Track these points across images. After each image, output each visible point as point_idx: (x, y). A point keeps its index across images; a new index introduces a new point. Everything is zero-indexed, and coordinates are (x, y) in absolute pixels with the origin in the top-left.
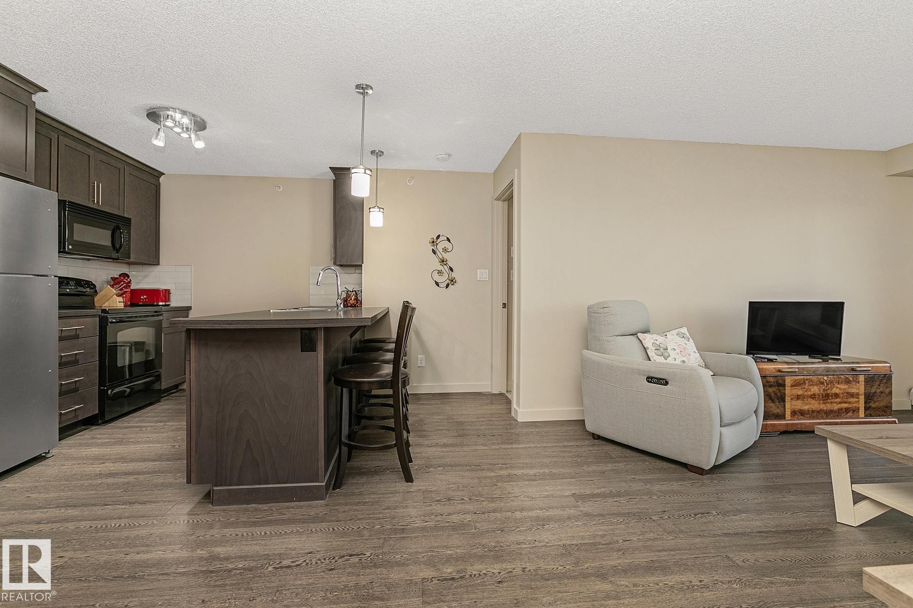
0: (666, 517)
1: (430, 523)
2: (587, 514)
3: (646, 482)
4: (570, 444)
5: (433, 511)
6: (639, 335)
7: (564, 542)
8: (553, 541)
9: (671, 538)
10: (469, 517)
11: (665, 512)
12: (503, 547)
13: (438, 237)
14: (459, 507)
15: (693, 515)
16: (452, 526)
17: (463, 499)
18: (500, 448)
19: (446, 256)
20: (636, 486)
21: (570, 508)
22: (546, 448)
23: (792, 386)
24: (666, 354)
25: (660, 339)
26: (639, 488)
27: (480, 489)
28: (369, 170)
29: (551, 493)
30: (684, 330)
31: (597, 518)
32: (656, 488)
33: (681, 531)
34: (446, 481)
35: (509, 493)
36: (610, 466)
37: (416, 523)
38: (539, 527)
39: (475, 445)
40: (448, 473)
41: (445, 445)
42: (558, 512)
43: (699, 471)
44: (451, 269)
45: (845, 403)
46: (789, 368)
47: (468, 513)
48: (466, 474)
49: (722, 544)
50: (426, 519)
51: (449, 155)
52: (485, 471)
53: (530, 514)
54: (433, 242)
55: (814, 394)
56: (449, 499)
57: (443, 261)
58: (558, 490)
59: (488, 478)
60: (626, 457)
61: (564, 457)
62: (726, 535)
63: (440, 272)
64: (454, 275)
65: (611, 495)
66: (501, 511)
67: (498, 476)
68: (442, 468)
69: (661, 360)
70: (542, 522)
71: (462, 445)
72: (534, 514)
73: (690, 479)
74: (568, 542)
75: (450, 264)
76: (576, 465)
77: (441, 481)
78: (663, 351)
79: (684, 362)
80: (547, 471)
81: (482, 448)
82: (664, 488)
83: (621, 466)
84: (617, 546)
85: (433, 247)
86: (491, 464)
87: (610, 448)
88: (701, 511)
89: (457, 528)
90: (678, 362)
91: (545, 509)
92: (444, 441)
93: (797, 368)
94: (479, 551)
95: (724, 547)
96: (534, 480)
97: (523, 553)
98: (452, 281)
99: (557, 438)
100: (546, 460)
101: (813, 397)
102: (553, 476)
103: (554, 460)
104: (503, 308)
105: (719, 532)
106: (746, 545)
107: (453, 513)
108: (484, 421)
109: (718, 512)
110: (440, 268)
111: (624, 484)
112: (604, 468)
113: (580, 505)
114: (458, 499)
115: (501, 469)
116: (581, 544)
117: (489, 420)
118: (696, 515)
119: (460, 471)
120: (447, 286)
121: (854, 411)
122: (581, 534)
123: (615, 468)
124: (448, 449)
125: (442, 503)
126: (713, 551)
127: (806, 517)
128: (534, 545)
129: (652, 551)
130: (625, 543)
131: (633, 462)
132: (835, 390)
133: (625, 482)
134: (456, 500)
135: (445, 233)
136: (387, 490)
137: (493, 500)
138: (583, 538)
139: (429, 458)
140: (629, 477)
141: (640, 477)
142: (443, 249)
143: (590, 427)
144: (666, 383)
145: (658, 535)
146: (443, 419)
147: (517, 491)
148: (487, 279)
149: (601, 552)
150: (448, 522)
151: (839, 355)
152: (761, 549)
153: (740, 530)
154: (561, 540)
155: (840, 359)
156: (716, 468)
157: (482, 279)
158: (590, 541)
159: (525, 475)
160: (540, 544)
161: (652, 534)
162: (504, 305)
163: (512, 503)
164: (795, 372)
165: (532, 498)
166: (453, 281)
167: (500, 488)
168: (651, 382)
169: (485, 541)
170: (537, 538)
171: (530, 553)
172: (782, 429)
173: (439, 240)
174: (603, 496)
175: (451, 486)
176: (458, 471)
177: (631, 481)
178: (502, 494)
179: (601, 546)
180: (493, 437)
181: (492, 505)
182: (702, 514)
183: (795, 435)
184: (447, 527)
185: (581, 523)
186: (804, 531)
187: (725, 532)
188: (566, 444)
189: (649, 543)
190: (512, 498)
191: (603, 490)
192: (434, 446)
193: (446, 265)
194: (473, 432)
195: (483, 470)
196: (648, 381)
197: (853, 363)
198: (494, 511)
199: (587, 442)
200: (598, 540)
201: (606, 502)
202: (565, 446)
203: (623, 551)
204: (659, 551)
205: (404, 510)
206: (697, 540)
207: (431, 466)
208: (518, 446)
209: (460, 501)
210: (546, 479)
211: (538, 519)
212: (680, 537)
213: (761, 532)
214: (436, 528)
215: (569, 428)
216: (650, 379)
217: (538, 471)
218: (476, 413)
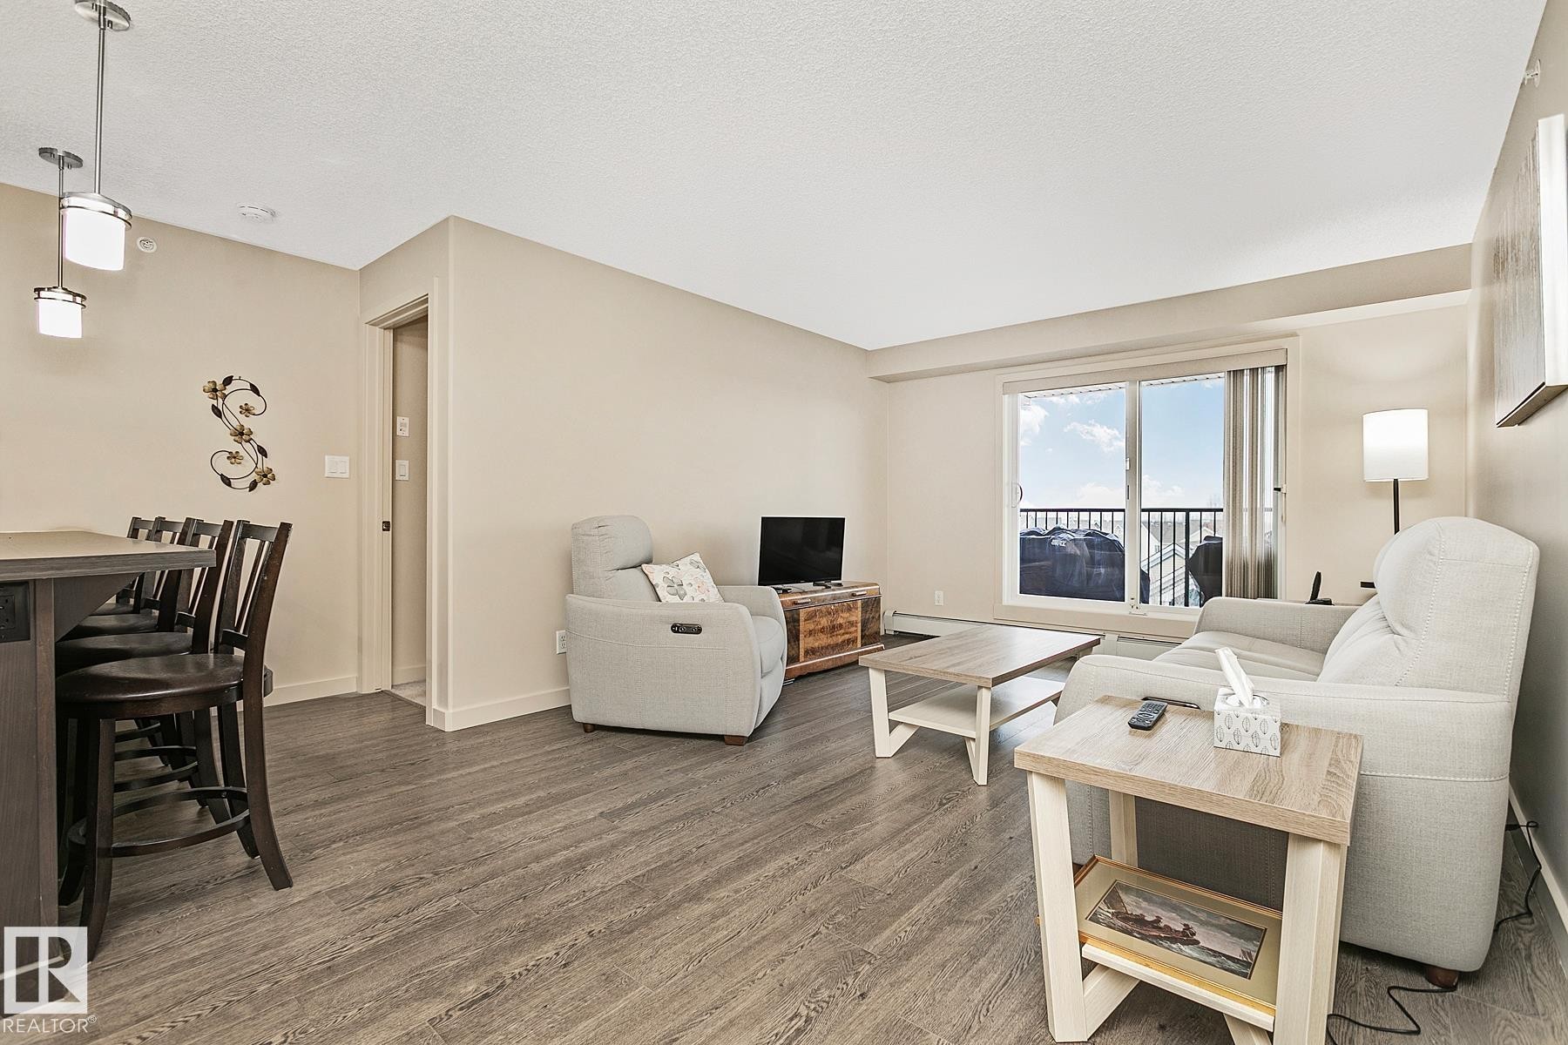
0: (729, 805)
1: (380, 938)
2: (634, 833)
3: (684, 770)
4: (555, 748)
5: (375, 917)
6: (644, 566)
7: (625, 878)
8: (610, 883)
9: (745, 826)
10: (453, 901)
11: (724, 799)
12: (539, 919)
13: (228, 381)
14: (422, 892)
15: (755, 793)
16: (430, 925)
17: (421, 878)
18: (438, 780)
19: (248, 423)
20: (677, 779)
21: (607, 832)
22: (522, 762)
23: (805, 620)
24: (682, 592)
25: (672, 572)
26: (681, 781)
27: (444, 853)
28: (125, 209)
29: (568, 821)
30: (696, 557)
31: (651, 833)
32: (700, 775)
33: (753, 815)
34: (366, 862)
35: (500, 843)
36: (629, 764)
37: (351, 948)
38: (578, 873)
39: (387, 787)
40: (360, 848)
41: (318, 804)
42: (594, 844)
43: (737, 741)
44: (262, 452)
45: (847, 633)
46: (803, 599)
47: (448, 894)
48: (400, 838)
49: (798, 814)
50: (368, 932)
51: (273, 214)
52: (435, 823)
53: (553, 860)
54: (215, 390)
55: (823, 628)
56: (394, 888)
57: (242, 434)
58: (576, 815)
59: (448, 831)
60: (644, 746)
61: (556, 768)
62: (797, 802)
63: (233, 457)
64: (268, 463)
65: (653, 799)
66: (503, 873)
67: (463, 824)
68: (341, 844)
69: (676, 599)
70: (579, 865)
71: (357, 794)
72: (560, 857)
73: (732, 753)
74: (631, 876)
75: (259, 439)
76: (581, 774)
77: (354, 864)
78: (676, 587)
79: (703, 600)
80: (542, 794)
81: (403, 788)
82: (710, 772)
83: (643, 759)
84: (693, 857)
85: (215, 402)
86: (440, 809)
87: (615, 739)
88: (761, 786)
89: (441, 924)
90: (696, 600)
91: (572, 847)
92: (312, 796)
93: (810, 598)
94: (506, 940)
95: (801, 816)
96: (530, 812)
97: (577, 913)
98: (265, 476)
99: (529, 743)
100: (530, 779)
101: (822, 630)
102: (557, 799)
103: (543, 776)
104: (384, 530)
105: (789, 803)
106: (818, 806)
107: (418, 906)
108: (378, 745)
109: (777, 781)
110: (235, 447)
111: (661, 781)
112: (624, 768)
113: (619, 825)
114: (411, 881)
115: (462, 811)
116: (648, 871)
117: (388, 741)
118: (757, 792)
119: (384, 837)
120: (253, 486)
121: (853, 641)
122: (642, 860)
123: (638, 764)
124: (329, 809)
125: (383, 898)
126: (792, 824)
127: (853, 760)
128: (585, 898)
129: (734, 848)
130: (700, 850)
131: (656, 750)
132: (840, 621)
133: (661, 777)
134: (409, 884)
135: (245, 373)
136: (236, 919)
137: (478, 861)
138: (647, 863)
139: (297, 836)
140: (662, 771)
141: (675, 767)
142: (241, 407)
143: (579, 715)
144: (699, 631)
145: (732, 827)
146: (280, 759)
147: (512, 835)
148: (347, 475)
149: (679, 871)
150: (418, 921)
151: (840, 579)
152: (832, 805)
153: (806, 794)
154: (619, 877)
155: (840, 585)
156: (759, 731)
157: (335, 475)
158: (658, 864)
159: (510, 809)
160: (594, 894)
161: (724, 830)
162: (387, 526)
163: (515, 855)
164: (808, 603)
165: (544, 839)
166: (267, 476)
167: (480, 840)
168: (678, 632)
169: (505, 923)
170: (585, 887)
171: (586, 910)
172: (798, 674)
173: (229, 388)
174: (643, 803)
175: (383, 865)
176: (381, 838)
177: (666, 775)
178: (490, 847)
179: (674, 865)
180: (413, 766)
181: (481, 869)
182: (763, 788)
183: (811, 679)
184: (420, 929)
185: (633, 847)
186: (856, 775)
187: (794, 799)
188: (547, 748)
189: (727, 840)
190: (510, 849)
191: (638, 796)
192: (292, 812)
193: (248, 441)
194: (367, 767)
195: (430, 822)
196: (674, 631)
197: (853, 587)
198: (492, 876)
199: (578, 739)
200: (666, 859)
201: (650, 810)
202: (549, 753)
203: (703, 861)
204: (742, 844)
205: (308, 936)
206: (773, 818)
207: (314, 847)
208: (471, 770)
209: (418, 884)
210: (547, 806)
211: (568, 862)
212: (754, 822)
213: (824, 789)
214: (398, 940)
215: (540, 725)
216: (676, 628)
217: (527, 798)
218: (350, 734)
